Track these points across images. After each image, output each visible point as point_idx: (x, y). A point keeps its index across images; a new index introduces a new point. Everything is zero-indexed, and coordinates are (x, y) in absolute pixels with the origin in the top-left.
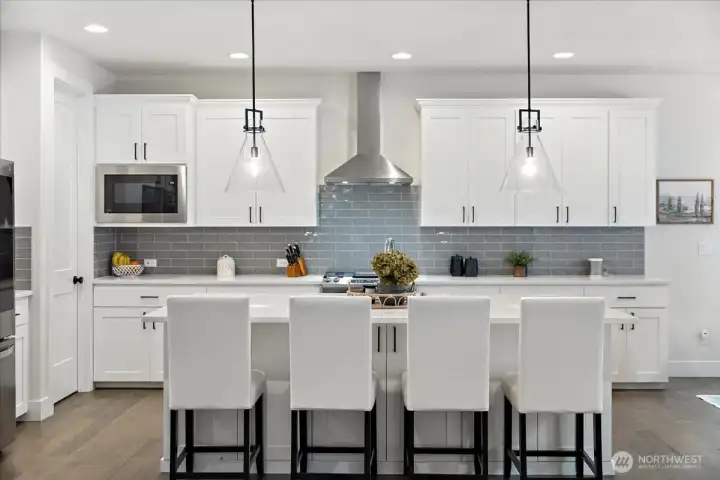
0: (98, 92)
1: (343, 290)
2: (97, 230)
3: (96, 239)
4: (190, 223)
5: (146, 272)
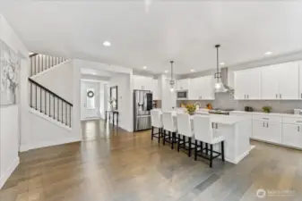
2: (177, 100)
4: (188, 99)
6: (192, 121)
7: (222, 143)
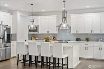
0: (28, 16)
1: (58, 42)
2: (28, 34)
3: (28, 35)
4: (39, 33)
5: (36, 40)
6: (51, 47)
7: (67, 57)
